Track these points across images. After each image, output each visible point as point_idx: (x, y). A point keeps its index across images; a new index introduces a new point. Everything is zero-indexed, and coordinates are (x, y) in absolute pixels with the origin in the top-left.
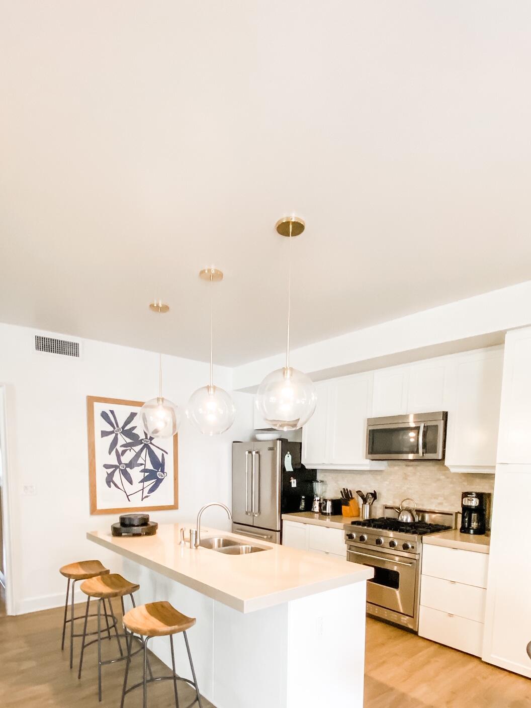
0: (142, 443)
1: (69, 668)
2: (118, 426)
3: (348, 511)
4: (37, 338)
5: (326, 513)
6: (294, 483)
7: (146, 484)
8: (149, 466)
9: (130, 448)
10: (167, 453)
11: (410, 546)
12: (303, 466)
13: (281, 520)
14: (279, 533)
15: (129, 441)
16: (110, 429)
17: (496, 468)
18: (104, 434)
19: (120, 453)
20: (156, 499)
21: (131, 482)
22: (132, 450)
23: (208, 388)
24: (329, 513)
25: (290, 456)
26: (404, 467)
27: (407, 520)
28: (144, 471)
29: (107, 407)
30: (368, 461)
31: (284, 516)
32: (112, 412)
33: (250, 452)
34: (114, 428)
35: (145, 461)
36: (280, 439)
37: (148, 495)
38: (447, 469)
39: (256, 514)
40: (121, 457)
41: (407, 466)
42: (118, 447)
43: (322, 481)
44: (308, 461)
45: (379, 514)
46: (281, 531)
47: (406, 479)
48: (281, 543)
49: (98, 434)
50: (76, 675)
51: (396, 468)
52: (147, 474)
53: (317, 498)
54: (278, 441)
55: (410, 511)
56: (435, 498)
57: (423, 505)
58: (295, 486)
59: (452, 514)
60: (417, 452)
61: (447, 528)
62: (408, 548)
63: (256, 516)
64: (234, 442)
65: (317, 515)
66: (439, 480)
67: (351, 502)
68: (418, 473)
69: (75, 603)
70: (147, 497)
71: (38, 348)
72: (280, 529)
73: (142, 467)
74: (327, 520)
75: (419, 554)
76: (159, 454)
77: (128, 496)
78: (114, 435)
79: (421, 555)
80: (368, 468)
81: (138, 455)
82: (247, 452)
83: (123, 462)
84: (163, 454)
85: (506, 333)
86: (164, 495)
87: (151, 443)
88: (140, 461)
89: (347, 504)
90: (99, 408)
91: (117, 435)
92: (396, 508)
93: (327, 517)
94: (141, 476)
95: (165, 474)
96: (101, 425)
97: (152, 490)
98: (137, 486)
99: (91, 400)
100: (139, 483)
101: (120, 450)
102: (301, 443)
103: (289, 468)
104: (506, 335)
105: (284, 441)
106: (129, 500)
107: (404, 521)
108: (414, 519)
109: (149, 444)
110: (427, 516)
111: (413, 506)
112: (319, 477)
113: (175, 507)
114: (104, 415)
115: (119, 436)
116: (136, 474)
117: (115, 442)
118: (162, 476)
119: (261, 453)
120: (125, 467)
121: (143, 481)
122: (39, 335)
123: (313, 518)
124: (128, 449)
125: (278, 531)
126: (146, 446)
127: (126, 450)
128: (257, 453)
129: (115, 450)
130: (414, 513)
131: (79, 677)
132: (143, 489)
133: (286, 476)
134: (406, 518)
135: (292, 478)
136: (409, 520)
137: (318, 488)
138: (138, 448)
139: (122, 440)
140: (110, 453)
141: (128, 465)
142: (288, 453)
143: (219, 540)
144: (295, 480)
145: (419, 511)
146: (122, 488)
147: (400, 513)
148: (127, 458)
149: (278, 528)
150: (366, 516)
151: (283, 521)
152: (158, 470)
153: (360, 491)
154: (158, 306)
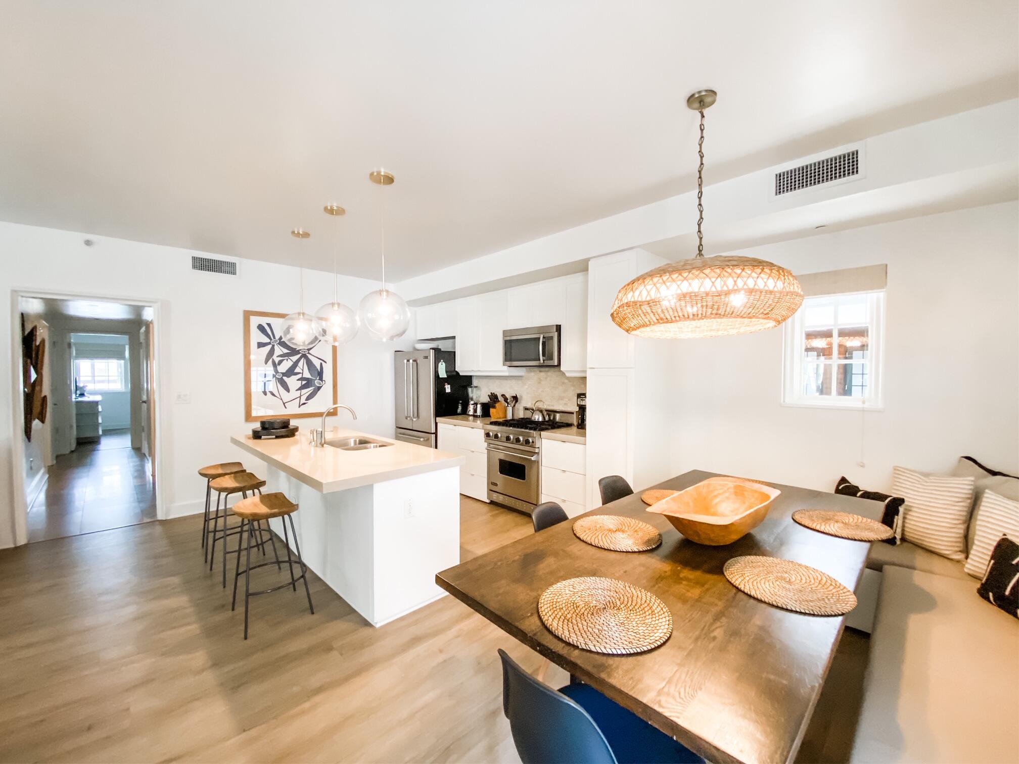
0: (300, 353)
1: (204, 561)
2: (274, 338)
3: (495, 414)
4: (194, 258)
5: (477, 416)
6: (448, 389)
7: (304, 391)
8: (307, 374)
9: (287, 358)
10: (325, 362)
11: (531, 441)
12: (458, 373)
13: (436, 424)
14: (434, 435)
15: (286, 351)
16: (267, 340)
17: (587, 372)
18: (261, 345)
19: (277, 362)
20: (314, 406)
21: (288, 390)
22: (289, 360)
23: (333, 304)
24: (479, 416)
25: (443, 363)
26: (538, 372)
27: (538, 419)
28: (302, 379)
29: (264, 321)
30: (506, 368)
31: (438, 419)
32: (269, 325)
33: (408, 361)
34: (270, 339)
35: (303, 370)
36: (433, 349)
37: (306, 402)
38: (563, 374)
39: (414, 418)
40: (278, 367)
41: (540, 371)
42: (275, 357)
43: (476, 387)
44: (462, 368)
45: (521, 414)
46: (436, 434)
47: (539, 383)
48: (436, 447)
49: (253, 345)
50: (209, 567)
51: (533, 374)
52: (304, 382)
53: (472, 402)
54: (431, 350)
55: (541, 411)
56: (562, 399)
57: (553, 406)
58: (450, 391)
59: (573, 413)
60: (540, 360)
61: (569, 425)
62: (530, 443)
63: (414, 420)
64: (396, 351)
65: (471, 418)
66: (563, 383)
67: (497, 405)
68: (548, 378)
69: (228, 507)
70: (304, 404)
71: (194, 267)
72: (434, 432)
73: (299, 376)
74: (478, 421)
75: (539, 448)
76: (317, 363)
77: (284, 404)
78: (270, 346)
79: (540, 448)
80: (507, 374)
81: (296, 364)
82: (405, 361)
83: (279, 371)
84: (321, 364)
85: (589, 261)
86: (322, 402)
87: (309, 353)
88: (297, 370)
89: (494, 407)
90: (255, 321)
91: (273, 346)
92: (531, 409)
93: (478, 419)
94: (299, 384)
95: (324, 382)
96: (257, 336)
97: (308, 398)
98: (294, 393)
99: (247, 315)
100: (296, 390)
101: (277, 360)
102: (455, 352)
103: (443, 374)
104: (589, 262)
105: (437, 351)
106: (286, 408)
107: (536, 420)
108: (544, 418)
109: (307, 355)
110: (558, 416)
111: (545, 406)
112: (475, 382)
113: (333, 413)
114: (261, 328)
115: (276, 347)
116: (293, 382)
117: (271, 353)
118: (320, 383)
119: (418, 362)
120: (281, 376)
121: (300, 389)
122: (196, 256)
123: (467, 420)
124: (285, 359)
125: (433, 433)
126: (304, 356)
127: (283, 360)
128: (414, 361)
129: (271, 360)
130: (545, 413)
131: (211, 569)
132: (300, 397)
133: (439, 382)
134: (538, 417)
135: (446, 384)
136: (541, 419)
137: (472, 393)
138: (295, 358)
139: (279, 350)
140: (266, 363)
141: (284, 374)
142: (442, 361)
143: (355, 441)
144: (449, 386)
145: (550, 412)
146: (278, 396)
147: (533, 413)
148: (283, 368)
149: (433, 431)
150: (509, 417)
151: (438, 424)
152: (316, 378)
153: (504, 395)
154: (298, 233)
